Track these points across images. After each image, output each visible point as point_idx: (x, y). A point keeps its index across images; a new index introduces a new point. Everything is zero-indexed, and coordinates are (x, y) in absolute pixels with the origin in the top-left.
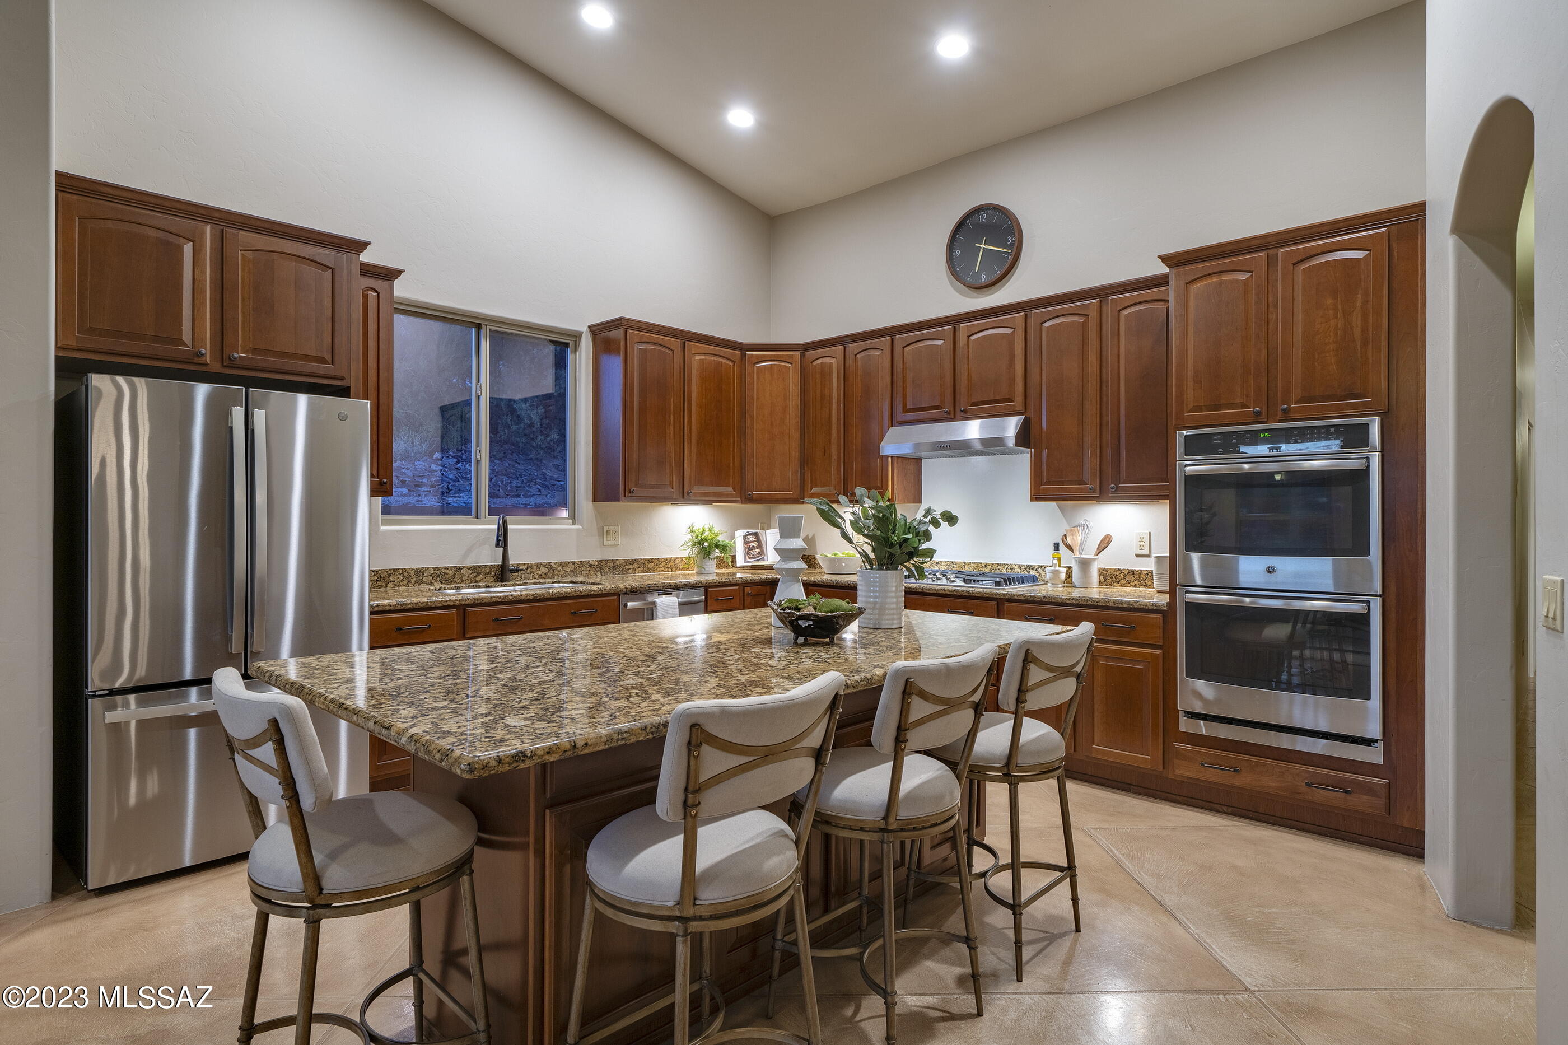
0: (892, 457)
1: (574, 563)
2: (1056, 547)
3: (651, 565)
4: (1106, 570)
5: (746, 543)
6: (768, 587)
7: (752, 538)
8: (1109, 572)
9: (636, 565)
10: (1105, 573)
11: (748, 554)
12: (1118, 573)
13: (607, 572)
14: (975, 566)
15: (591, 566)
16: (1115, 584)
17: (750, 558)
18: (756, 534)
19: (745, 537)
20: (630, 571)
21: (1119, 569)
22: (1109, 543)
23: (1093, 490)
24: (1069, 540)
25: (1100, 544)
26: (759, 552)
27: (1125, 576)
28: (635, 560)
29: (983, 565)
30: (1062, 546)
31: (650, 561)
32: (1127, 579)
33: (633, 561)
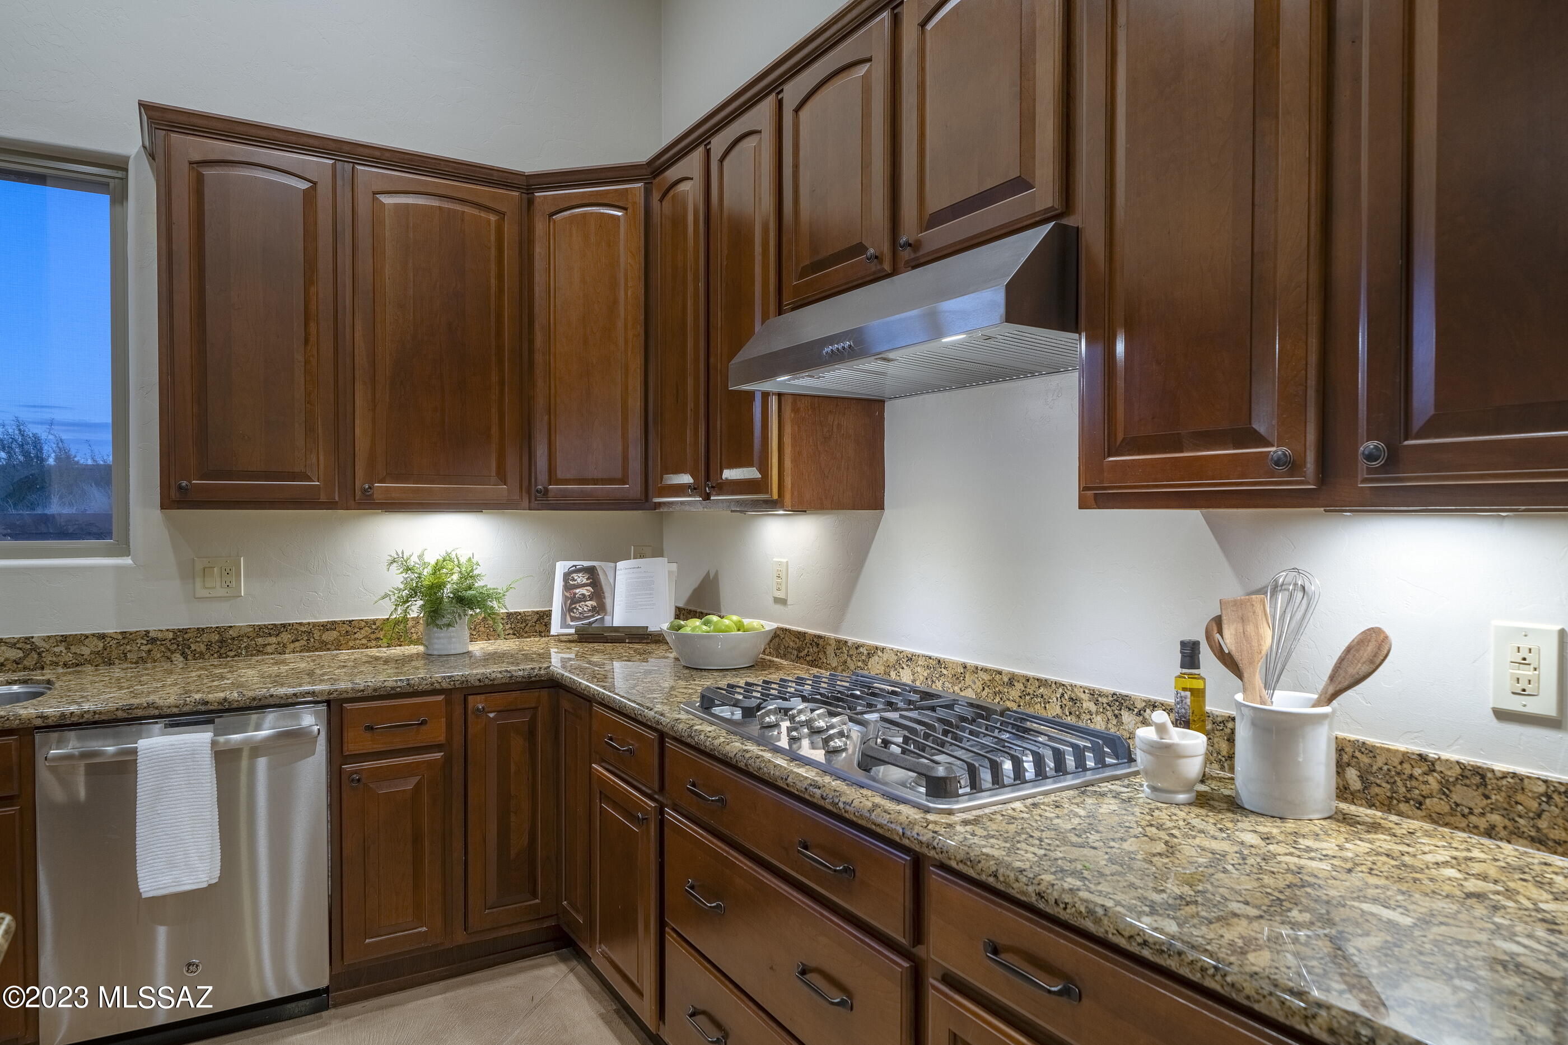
0: (780, 395)
1: (102, 637)
2: (1190, 655)
3: (330, 636)
4: (1370, 751)
5: (567, 587)
6: (544, 693)
7: (581, 578)
8: (1380, 762)
9: (285, 637)
10: (1365, 760)
11: (571, 610)
12: (1417, 772)
13: (201, 653)
14: (986, 677)
15: (153, 641)
16: (1403, 807)
17: (573, 619)
18: (591, 571)
19: (567, 576)
20: (269, 649)
21: (1422, 758)
22: (1376, 662)
23: (1293, 466)
24: (1229, 640)
25: (1341, 660)
26: (594, 608)
27: (1446, 787)
28: (284, 626)
29: (1006, 679)
30: (1206, 655)
31: (326, 627)
32: (1455, 797)
33: (277, 630)
